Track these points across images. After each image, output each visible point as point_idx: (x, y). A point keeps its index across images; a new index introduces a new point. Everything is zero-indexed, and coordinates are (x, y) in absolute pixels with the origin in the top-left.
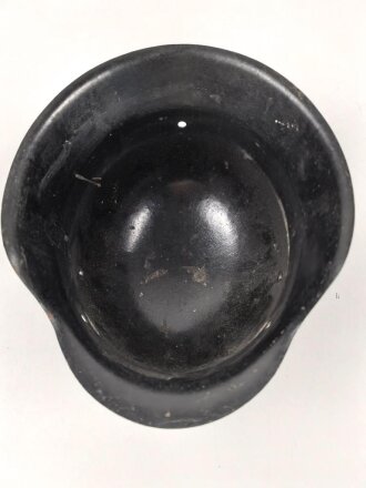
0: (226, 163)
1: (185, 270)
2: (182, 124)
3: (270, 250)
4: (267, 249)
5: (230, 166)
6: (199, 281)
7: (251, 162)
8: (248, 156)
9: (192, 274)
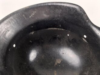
0: (31, 41)
1: (56, 65)
2: (14, 46)
3: (58, 38)
4: (58, 39)
5: (32, 41)
6: (60, 62)
7: (35, 33)
8: (33, 33)
9: (58, 63)
